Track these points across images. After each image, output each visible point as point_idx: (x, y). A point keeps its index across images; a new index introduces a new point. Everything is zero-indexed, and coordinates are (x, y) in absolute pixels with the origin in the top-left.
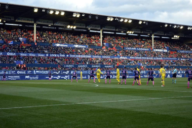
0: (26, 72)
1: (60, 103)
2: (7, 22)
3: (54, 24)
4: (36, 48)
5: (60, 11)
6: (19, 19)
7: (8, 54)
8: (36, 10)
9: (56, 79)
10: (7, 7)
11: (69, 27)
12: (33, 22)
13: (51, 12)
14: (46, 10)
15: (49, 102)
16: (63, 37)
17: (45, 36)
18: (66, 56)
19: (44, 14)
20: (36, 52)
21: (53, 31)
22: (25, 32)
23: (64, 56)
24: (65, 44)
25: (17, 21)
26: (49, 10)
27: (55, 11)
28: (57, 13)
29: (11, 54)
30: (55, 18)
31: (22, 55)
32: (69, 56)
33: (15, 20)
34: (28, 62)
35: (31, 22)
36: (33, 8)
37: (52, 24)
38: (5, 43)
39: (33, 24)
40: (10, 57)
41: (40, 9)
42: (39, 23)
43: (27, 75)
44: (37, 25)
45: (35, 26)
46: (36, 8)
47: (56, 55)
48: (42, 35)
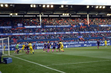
0: (84, 42)
1: (106, 60)
2: (72, 15)
3: (99, 14)
4: (89, 28)
5: (102, 6)
6: (78, 13)
7: (74, 33)
8: (88, 7)
9: (102, 45)
10: (71, 7)
11: (108, 15)
12: (87, 14)
13: (97, 7)
14: (94, 6)
15: (99, 59)
16: (105, 21)
17: (94, 21)
18: (107, 32)
19: (92, 8)
20: (89, 30)
21: (99, 18)
22: (82, 19)
23: (106, 32)
24: (106, 25)
25: (77, 14)
26: (96, 6)
27: (99, 6)
28: (100, 7)
29: (75, 33)
30: (100, 10)
31: (81, 33)
32: (109, 32)
33: (76, 13)
34: (85, 37)
35: (85, 14)
36: (86, 6)
37: (98, 14)
38: (71, 26)
39: (87, 15)
40: (75, 34)
41: (90, 6)
42: (90, 14)
43: (85, 44)
44: (89, 15)
45: (88, 16)
46: (88, 5)
47: (101, 32)
48: (92, 21)
